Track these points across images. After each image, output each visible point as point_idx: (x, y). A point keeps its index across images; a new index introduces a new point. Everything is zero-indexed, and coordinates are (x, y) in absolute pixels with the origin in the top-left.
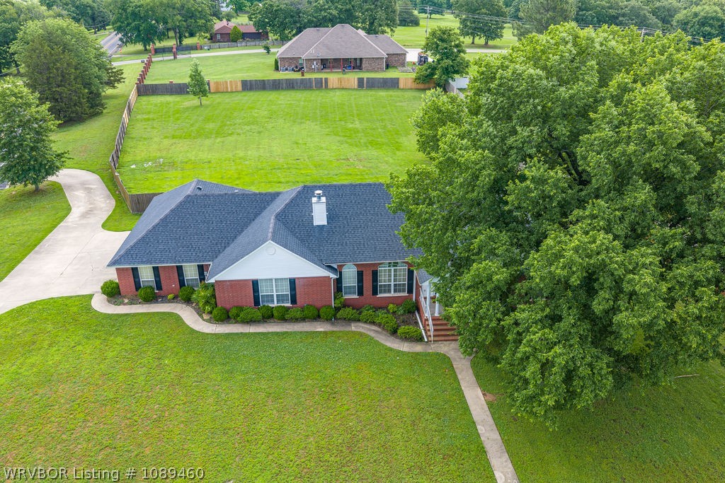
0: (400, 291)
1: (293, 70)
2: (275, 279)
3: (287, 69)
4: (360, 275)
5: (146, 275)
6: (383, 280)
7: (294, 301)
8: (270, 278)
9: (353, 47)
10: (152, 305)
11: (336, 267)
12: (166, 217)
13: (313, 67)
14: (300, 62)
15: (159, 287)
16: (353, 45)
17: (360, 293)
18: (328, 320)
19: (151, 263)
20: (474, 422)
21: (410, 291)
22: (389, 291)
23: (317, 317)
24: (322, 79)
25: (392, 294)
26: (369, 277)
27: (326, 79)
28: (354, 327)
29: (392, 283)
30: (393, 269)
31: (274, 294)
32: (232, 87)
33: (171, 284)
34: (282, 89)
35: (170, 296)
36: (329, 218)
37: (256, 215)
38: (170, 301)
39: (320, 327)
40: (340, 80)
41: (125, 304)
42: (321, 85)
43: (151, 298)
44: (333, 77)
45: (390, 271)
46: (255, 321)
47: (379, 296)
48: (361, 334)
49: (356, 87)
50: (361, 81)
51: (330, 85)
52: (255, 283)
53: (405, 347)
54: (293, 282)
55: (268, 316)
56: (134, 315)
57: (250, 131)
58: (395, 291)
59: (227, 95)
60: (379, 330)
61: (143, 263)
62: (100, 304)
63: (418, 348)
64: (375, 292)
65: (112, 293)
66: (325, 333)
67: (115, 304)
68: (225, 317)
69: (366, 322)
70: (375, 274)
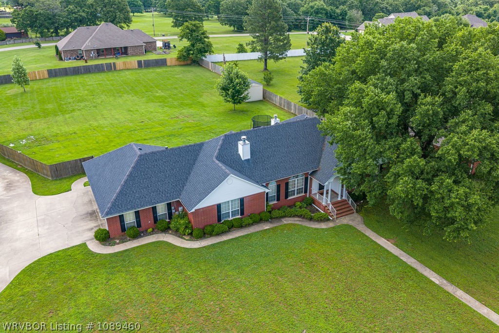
0: (299, 193)
1: (75, 59)
3: (70, 59)
4: (278, 187)
5: (130, 218)
6: (291, 189)
7: (242, 214)
8: (228, 200)
9: (119, 39)
10: (140, 239)
11: (265, 185)
12: (131, 173)
13: (91, 55)
14: (80, 52)
15: (139, 225)
16: (118, 37)
17: (278, 199)
18: (267, 221)
19: (134, 209)
20: (397, 256)
21: (306, 192)
22: (294, 194)
23: (261, 221)
24: (111, 63)
25: (296, 196)
26: (283, 188)
27: (114, 64)
28: (285, 221)
29: (296, 189)
30: (296, 179)
31: (230, 211)
32: (39, 75)
33: (148, 221)
34: (81, 73)
35: (150, 230)
37: (195, 160)
38: (151, 234)
39: (266, 226)
40: (124, 63)
41: (118, 244)
42: (111, 68)
43: (136, 236)
44: (120, 62)
45: (295, 181)
46: (223, 233)
47: (289, 198)
48: (294, 225)
49: (137, 67)
50: (139, 63)
51: (118, 68)
52: (219, 206)
53: (323, 226)
54: (242, 200)
55: (232, 226)
56: (133, 249)
57: (86, 106)
58: (297, 194)
59: (40, 83)
60: (301, 219)
61: (127, 210)
62: (95, 247)
63: (331, 225)
64: (286, 197)
65: (104, 238)
66: (272, 229)
67: (110, 245)
69: (290, 217)
70: (287, 184)
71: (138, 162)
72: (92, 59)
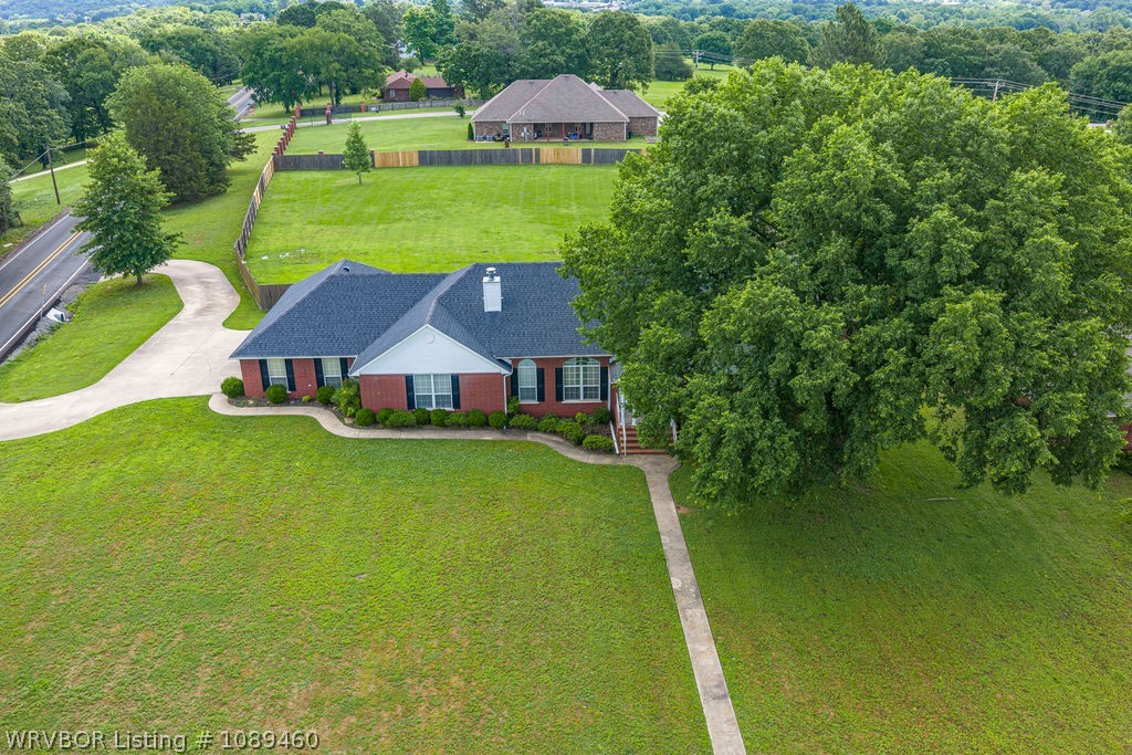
0: (591, 397)
1: (494, 139)
2: (434, 375)
3: (485, 138)
4: (541, 374)
5: (277, 371)
6: (568, 384)
7: (457, 404)
8: (427, 372)
9: (580, 106)
10: (283, 408)
11: (510, 362)
12: (304, 301)
13: (523, 135)
14: (505, 127)
15: (292, 387)
16: (580, 104)
17: (541, 398)
18: (499, 428)
19: (283, 355)
20: (658, 533)
21: (604, 397)
22: (578, 397)
23: (485, 425)
24: (531, 150)
25: (581, 400)
26: (552, 377)
27: (538, 151)
28: (529, 437)
29: (581, 386)
30: (581, 367)
31: (432, 393)
32: (404, 160)
33: (307, 383)
34: (475, 163)
35: (305, 398)
36: (504, 303)
37: (416, 301)
38: (304, 404)
39: (487, 436)
40: (557, 152)
41: (249, 406)
42: (530, 159)
43: (281, 399)
44: (548, 149)
45: (578, 369)
46: (403, 426)
47: (565, 402)
48: (537, 444)
49: (580, 162)
50: (586, 153)
51: (543, 159)
52: (409, 379)
53: (591, 459)
54: (455, 379)
55: (424, 421)
56: (260, 417)
57: (426, 216)
58: (585, 397)
59: (398, 172)
60: (561, 440)
61: (273, 354)
62: (219, 405)
63: (607, 460)
64: (559, 397)
65: (235, 392)
66: (494, 442)
67: (238, 405)
68: (371, 421)
69: (545, 432)
70: (559, 373)
71: (322, 287)
72: (520, 140)
